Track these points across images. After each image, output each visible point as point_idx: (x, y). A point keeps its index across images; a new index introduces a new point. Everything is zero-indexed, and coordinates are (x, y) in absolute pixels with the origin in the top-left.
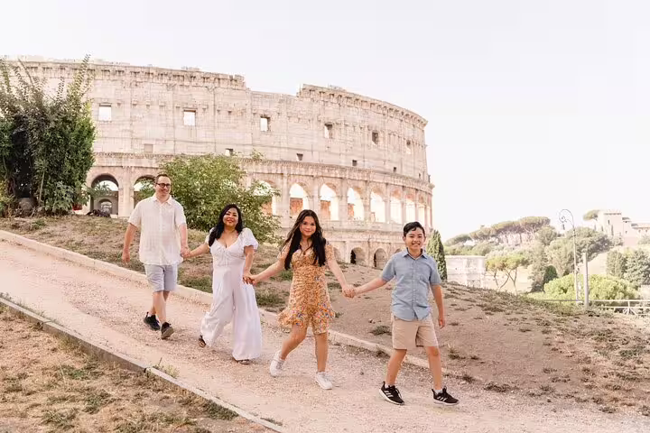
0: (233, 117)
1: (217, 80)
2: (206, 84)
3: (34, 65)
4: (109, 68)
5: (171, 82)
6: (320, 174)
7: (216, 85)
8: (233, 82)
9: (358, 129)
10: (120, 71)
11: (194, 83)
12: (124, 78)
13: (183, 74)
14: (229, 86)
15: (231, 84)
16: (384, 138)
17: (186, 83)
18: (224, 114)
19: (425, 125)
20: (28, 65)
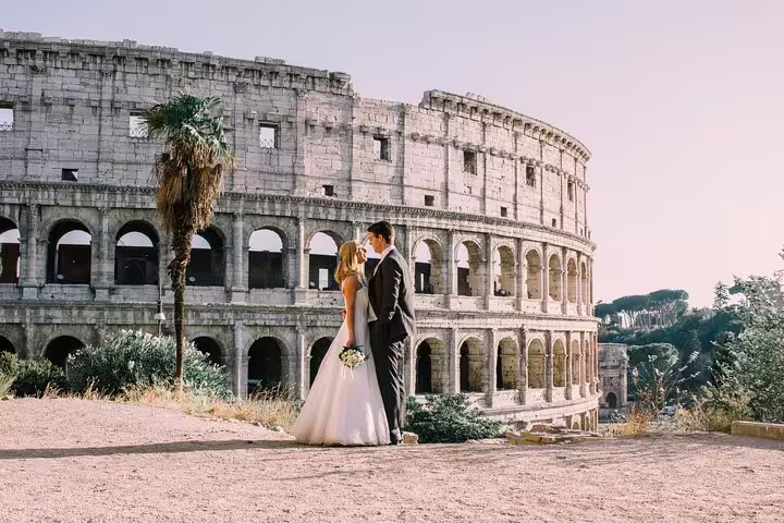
0: (332, 137)
1: (310, 80)
2: (294, 85)
3: (31, 48)
4: (148, 56)
5: (241, 80)
7: (310, 86)
8: (335, 84)
9: (507, 161)
10: (163, 61)
11: (276, 82)
12: (169, 71)
13: (259, 68)
14: (328, 90)
15: (332, 86)
17: (265, 82)
18: (320, 131)
19: (587, 159)
20: (21, 47)
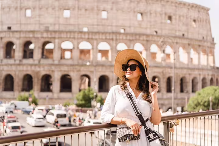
0: (87, 12)
6: (134, 38)
9: (158, 15)
16: (176, 19)
18: (83, 11)
